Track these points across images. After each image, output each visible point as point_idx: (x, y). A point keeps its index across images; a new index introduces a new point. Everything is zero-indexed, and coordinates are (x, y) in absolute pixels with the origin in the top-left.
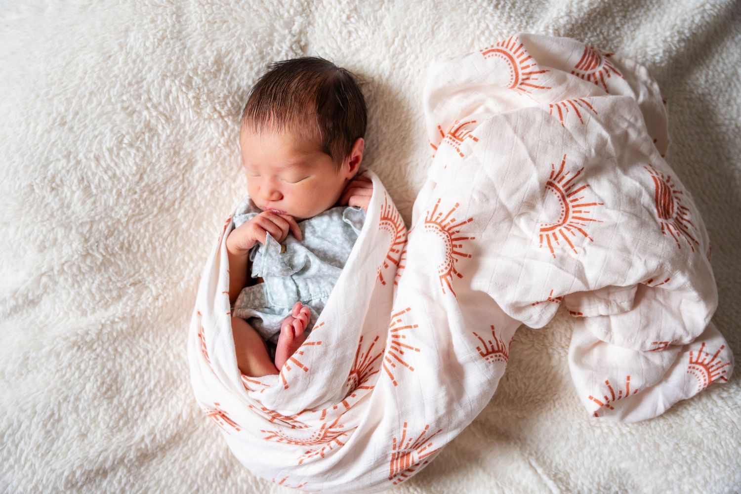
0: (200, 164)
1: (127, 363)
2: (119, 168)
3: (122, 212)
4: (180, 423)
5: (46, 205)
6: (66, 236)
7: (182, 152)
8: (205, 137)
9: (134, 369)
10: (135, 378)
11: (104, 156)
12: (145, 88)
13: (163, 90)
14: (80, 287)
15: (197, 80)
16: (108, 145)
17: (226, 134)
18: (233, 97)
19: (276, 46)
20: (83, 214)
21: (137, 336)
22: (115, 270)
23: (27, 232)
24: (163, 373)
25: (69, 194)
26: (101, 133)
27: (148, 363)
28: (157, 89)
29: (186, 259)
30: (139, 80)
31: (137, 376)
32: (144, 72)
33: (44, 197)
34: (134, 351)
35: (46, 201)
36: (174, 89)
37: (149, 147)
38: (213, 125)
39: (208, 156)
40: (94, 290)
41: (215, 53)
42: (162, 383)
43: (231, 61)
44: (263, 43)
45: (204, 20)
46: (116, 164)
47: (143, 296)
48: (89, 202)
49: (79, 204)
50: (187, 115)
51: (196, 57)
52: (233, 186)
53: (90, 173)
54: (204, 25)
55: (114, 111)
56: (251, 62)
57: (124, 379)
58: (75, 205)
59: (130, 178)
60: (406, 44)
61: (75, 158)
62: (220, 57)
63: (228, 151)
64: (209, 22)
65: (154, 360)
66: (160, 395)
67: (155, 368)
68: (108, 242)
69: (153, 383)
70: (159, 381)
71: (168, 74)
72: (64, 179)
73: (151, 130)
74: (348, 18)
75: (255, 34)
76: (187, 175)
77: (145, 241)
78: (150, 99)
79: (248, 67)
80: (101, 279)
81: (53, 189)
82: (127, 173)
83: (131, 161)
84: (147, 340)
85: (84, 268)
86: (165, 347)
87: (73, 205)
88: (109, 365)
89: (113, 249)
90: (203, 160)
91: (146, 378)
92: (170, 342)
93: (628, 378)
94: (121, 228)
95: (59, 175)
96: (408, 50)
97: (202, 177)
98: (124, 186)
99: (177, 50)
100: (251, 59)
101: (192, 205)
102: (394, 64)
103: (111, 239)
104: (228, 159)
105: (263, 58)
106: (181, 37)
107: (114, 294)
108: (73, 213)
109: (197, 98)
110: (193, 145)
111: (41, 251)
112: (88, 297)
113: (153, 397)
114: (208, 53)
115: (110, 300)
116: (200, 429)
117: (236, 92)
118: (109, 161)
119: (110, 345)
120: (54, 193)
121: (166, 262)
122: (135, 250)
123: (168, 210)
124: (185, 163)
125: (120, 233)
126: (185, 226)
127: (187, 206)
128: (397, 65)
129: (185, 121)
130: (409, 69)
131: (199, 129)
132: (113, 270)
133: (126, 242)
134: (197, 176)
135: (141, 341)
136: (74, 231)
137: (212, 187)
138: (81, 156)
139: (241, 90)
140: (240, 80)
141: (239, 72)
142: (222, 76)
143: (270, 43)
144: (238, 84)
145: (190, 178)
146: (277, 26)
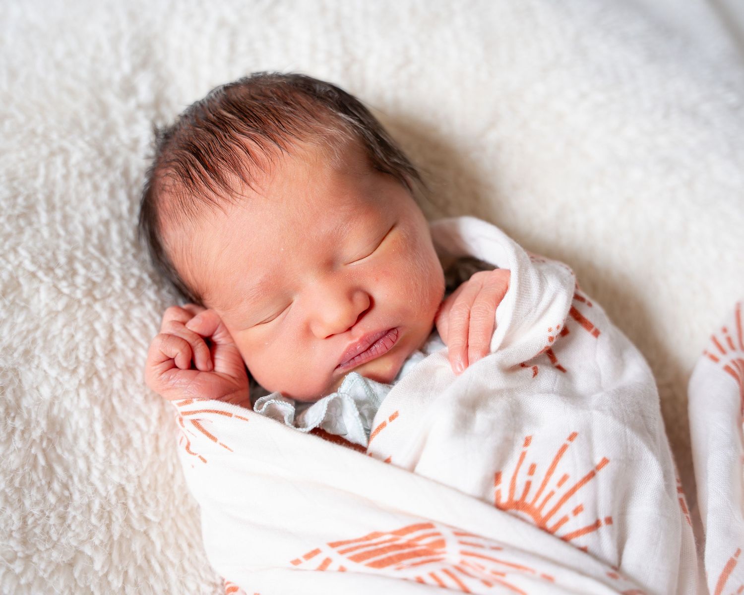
19: (124, 135)
43: (49, 184)
44: (98, 133)
56: (89, 176)
76: (56, 453)
79: (88, 186)
100: (88, 168)
105: (109, 163)
117: (87, 240)
139: (95, 234)
140: (83, 215)
141: (74, 201)
142: (44, 217)
143: (110, 131)
144: (84, 224)
145: (66, 456)
146: (111, 98)
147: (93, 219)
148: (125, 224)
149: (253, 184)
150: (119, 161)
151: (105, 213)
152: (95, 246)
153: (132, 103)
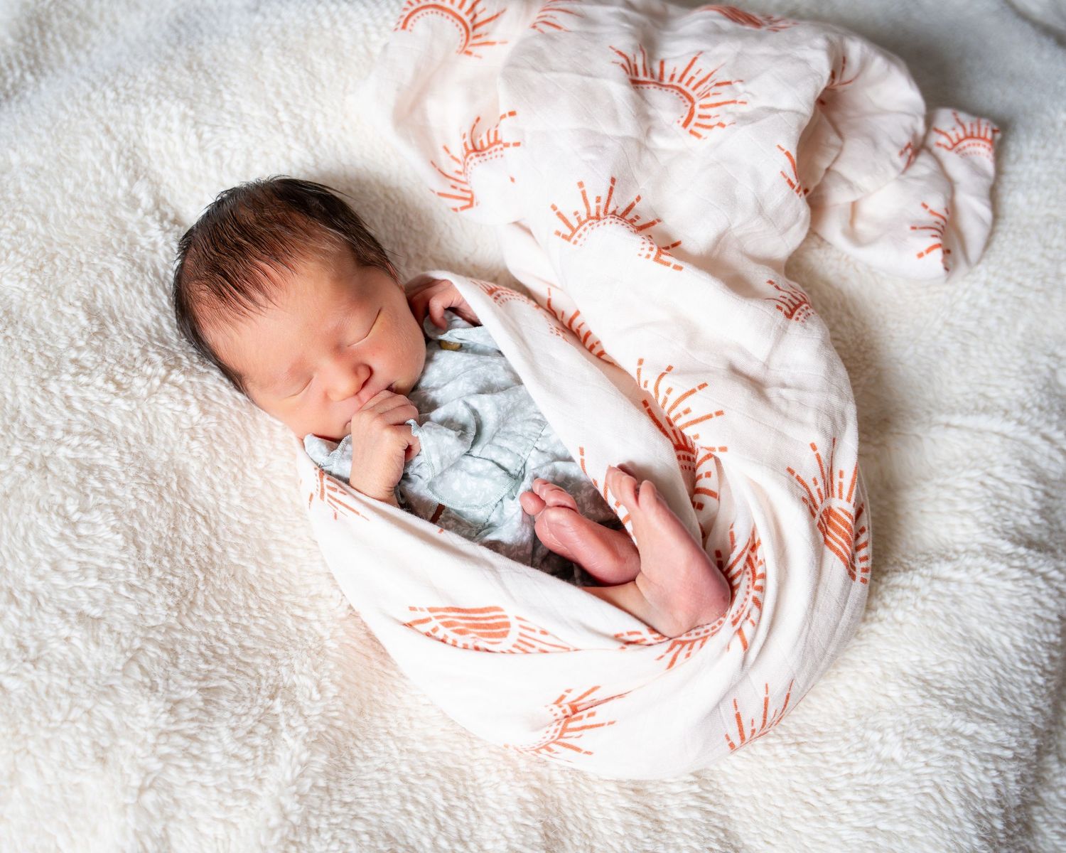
0: (194, 467)
1: (378, 804)
2: (97, 555)
3: (160, 609)
4: (533, 808)
5: (47, 693)
6: (119, 708)
7: (157, 468)
8: (168, 426)
9: (395, 802)
10: (409, 814)
11: (63, 556)
12: (30, 418)
13: (57, 403)
14: (208, 762)
15: (87, 357)
16: (54, 534)
17: (189, 398)
18: (153, 346)
19: (144, 242)
20: (113, 655)
21: (349, 763)
22: (231, 698)
23: (56, 756)
24: (437, 774)
25: (64, 649)
26: (28, 527)
27: (404, 780)
28: (47, 408)
29: (299, 612)
30: (14, 413)
31: (410, 807)
32: (9, 398)
33: (33, 684)
34: (368, 784)
35: (42, 689)
36: (70, 391)
37: (110, 494)
38: (164, 399)
39: (195, 445)
40: (233, 748)
41: (78, 304)
42: (449, 786)
43: (106, 300)
44: (125, 248)
45: (24, 274)
46: (90, 554)
47: (300, 699)
48: (102, 633)
49: (92, 647)
50: (117, 411)
51: (59, 329)
52: (260, 466)
53: (64, 596)
54: (31, 280)
55: (20, 481)
56: (132, 284)
57: (399, 828)
58: (88, 655)
59: (125, 556)
60: (297, 111)
61: (23, 591)
62: (89, 307)
63: (213, 419)
64: (32, 271)
65: (405, 769)
66: (464, 805)
67: (418, 777)
68: (182, 667)
69: (438, 797)
70: (443, 789)
71: (45, 376)
72: (35, 633)
73: (90, 470)
74: (200, 137)
75: (107, 244)
76: (192, 497)
77: (226, 629)
78: (51, 429)
79: (134, 293)
80: (225, 724)
81: (34, 662)
82: (114, 554)
83: (104, 532)
84: (366, 758)
85: (190, 728)
86: (399, 745)
87: (84, 658)
88: (359, 826)
89: (198, 670)
90: (193, 458)
91: (422, 799)
92: (396, 733)
93: (925, 206)
94: (179, 636)
95: (25, 635)
96: (306, 115)
97: (212, 485)
98: (128, 574)
99: (25, 337)
100: (129, 279)
101: (235, 535)
102: (307, 142)
103: (182, 660)
104: (222, 431)
105: (141, 269)
106: (15, 317)
107: (263, 729)
108: (97, 667)
109: (110, 378)
110: (162, 447)
111: (103, 760)
112: (236, 765)
113: (460, 814)
114: (68, 311)
115: (267, 743)
116: (563, 797)
117: (150, 337)
118: (74, 556)
119: (330, 804)
120: (41, 666)
121: (278, 638)
122: (226, 652)
123: (213, 564)
124: (175, 479)
125: (184, 644)
126: (252, 569)
127: (229, 538)
128: (312, 142)
129: (123, 421)
130: (329, 136)
131: (151, 419)
132: (228, 701)
133: (203, 649)
134: (205, 488)
135: (359, 764)
136: (123, 691)
137: (237, 488)
138: (29, 580)
139: (153, 331)
140: (139, 318)
141: (129, 310)
142: (113, 329)
143: (133, 243)
144: (142, 325)
145: (199, 497)
146: (123, 214)
147: (147, 320)
148: (169, 315)
149: (274, 300)
150: (148, 265)
151: (154, 312)
152: (156, 339)
153: (140, 211)
